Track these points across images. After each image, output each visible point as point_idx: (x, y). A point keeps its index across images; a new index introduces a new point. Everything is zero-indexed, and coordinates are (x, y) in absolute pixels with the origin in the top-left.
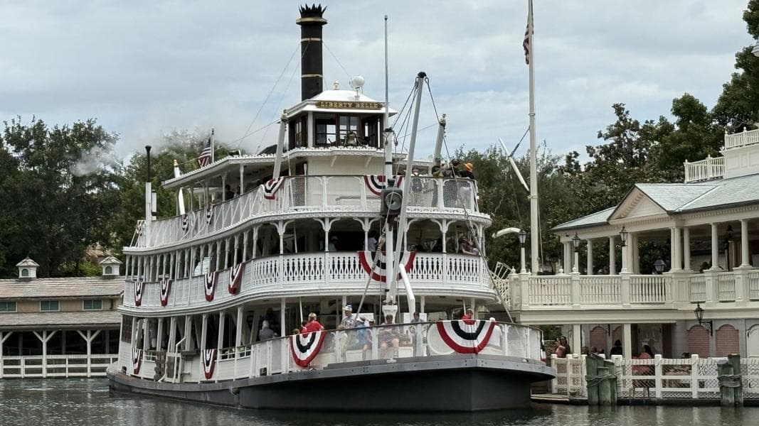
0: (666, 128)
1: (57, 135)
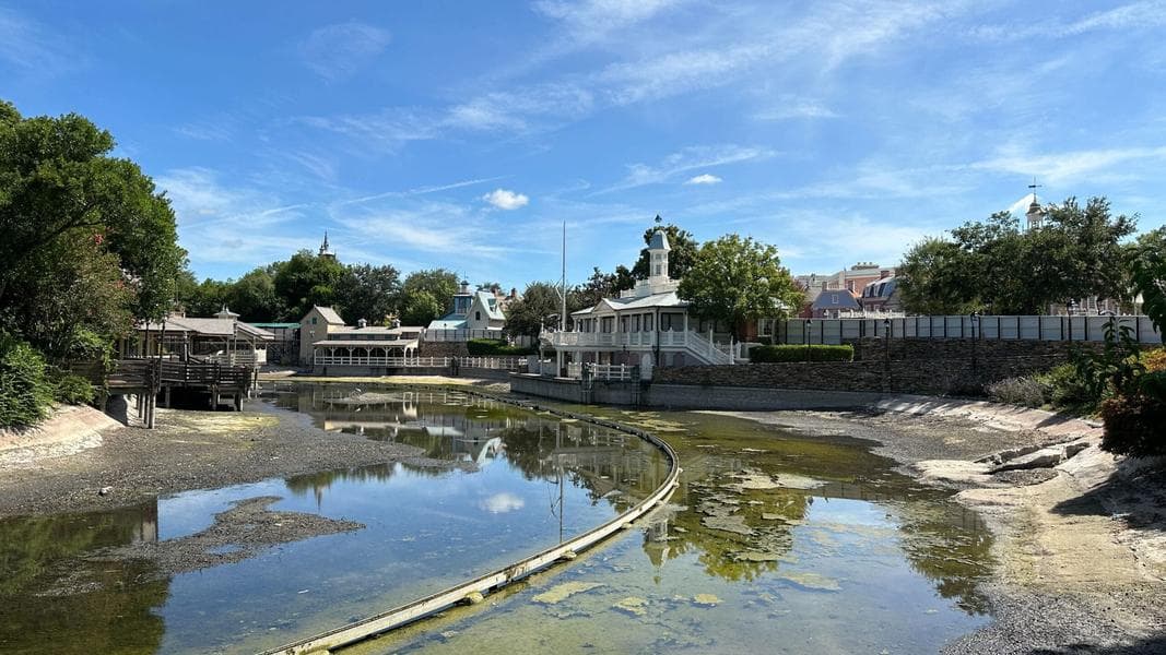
0: (614, 277)
1: (375, 270)
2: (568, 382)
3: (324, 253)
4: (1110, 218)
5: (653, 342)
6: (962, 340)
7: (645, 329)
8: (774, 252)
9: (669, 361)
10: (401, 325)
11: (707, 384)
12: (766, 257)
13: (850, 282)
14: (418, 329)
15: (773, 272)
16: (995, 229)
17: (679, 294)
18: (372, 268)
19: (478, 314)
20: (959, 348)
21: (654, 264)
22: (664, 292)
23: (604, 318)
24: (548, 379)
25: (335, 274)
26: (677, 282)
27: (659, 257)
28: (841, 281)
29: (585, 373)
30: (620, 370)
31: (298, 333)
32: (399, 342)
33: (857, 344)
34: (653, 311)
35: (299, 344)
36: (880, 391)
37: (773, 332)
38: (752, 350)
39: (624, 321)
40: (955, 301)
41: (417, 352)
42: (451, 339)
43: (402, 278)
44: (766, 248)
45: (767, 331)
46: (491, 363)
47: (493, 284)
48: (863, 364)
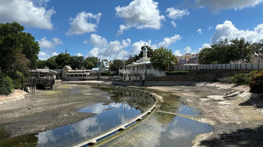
0: (134, 57)
2: (126, 81)
3: (66, 53)
4: (245, 42)
5: (145, 72)
6: (213, 70)
7: (143, 69)
8: (171, 51)
9: (148, 76)
10: (86, 69)
11: (157, 81)
12: (169, 52)
13: (186, 57)
14: (89, 70)
15: (171, 55)
16: (220, 45)
17: (150, 61)
18: (78, 56)
19: (103, 66)
20: (212, 71)
21: (144, 54)
22: (147, 61)
23: (133, 67)
24: (121, 81)
25: (69, 58)
26: (150, 58)
27: (145, 53)
28: (184, 57)
29: (130, 79)
30: (138, 78)
31: (62, 72)
32: (85, 73)
33: (190, 71)
34: (145, 65)
35: (62, 74)
36: (196, 81)
37: (171, 69)
38: (166, 73)
39: (138, 67)
40: (212, 61)
41: (89, 75)
42: (97, 72)
43: (85, 59)
44: (169, 50)
45: (170, 68)
46: (107, 77)
47: (106, 59)
48: (192, 75)
